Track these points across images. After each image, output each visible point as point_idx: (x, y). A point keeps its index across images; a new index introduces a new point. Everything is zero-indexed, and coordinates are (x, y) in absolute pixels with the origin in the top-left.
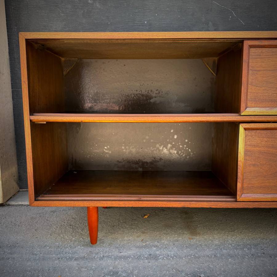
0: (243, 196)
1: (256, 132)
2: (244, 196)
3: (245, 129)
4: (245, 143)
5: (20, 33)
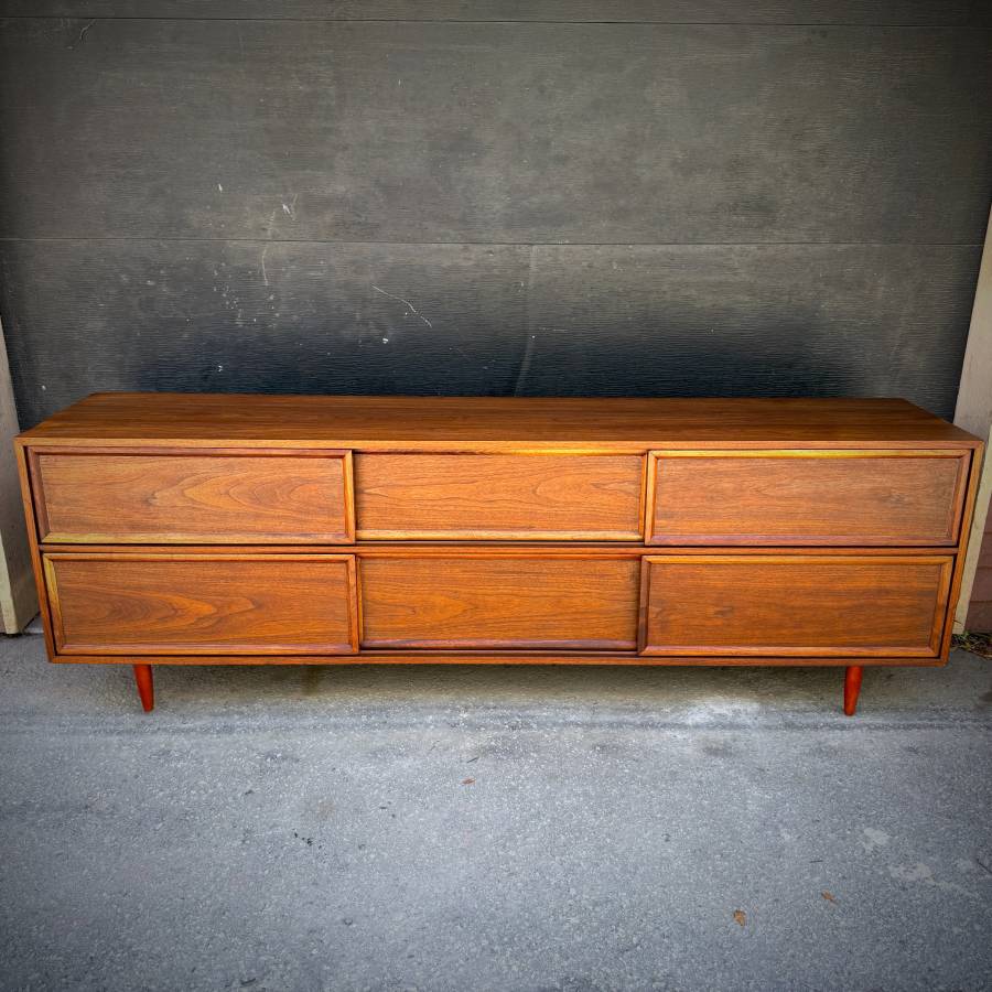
3: (53, 561)
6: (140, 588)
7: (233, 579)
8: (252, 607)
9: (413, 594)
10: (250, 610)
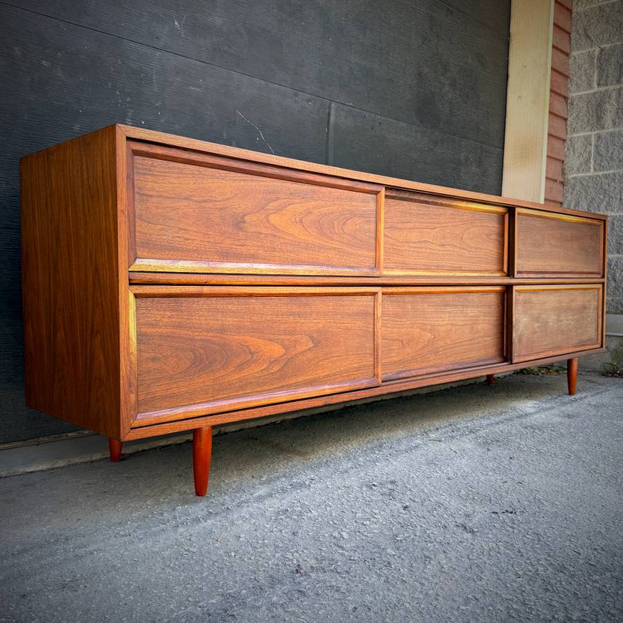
0: (139, 417)
1: (153, 301)
2: (141, 417)
3: (136, 296)
4: (137, 320)
5: (119, 125)
6: (222, 330)
7: (300, 315)
8: (311, 345)
9: (402, 328)
10: (310, 349)
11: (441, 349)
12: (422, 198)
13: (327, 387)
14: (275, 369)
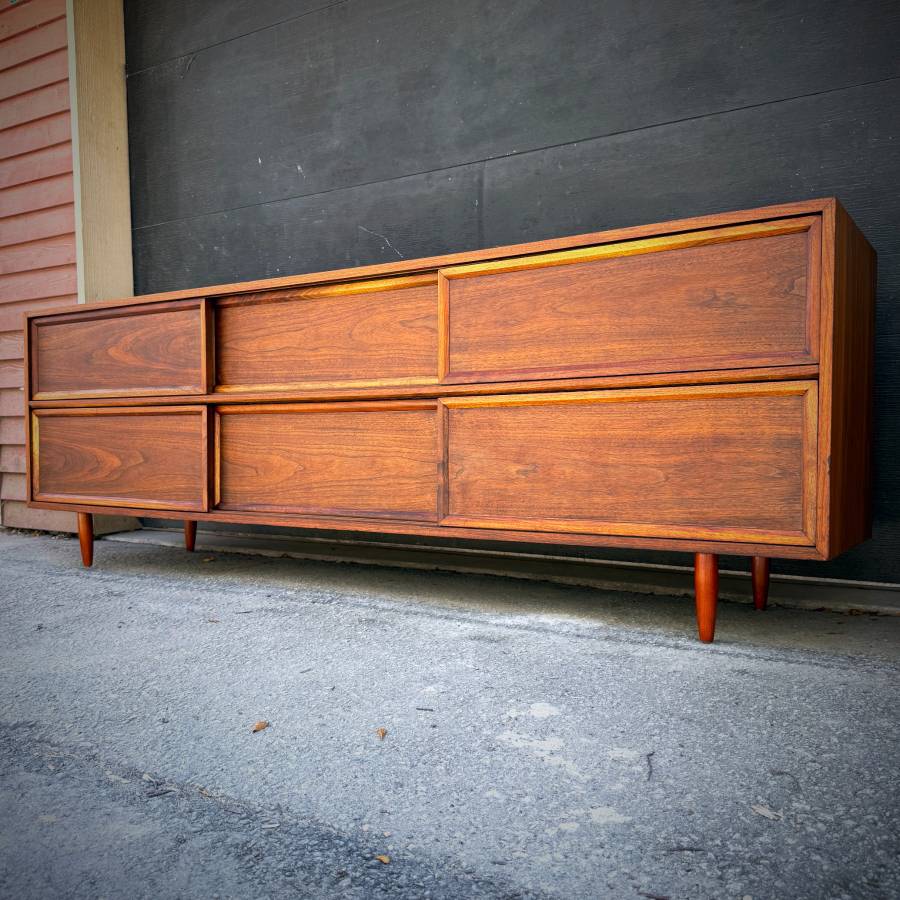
8: (142, 460)
9: (257, 453)
10: (140, 464)
11: (315, 486)
12: (274, 296)
13: (155, 502)
14: (116, 477)
